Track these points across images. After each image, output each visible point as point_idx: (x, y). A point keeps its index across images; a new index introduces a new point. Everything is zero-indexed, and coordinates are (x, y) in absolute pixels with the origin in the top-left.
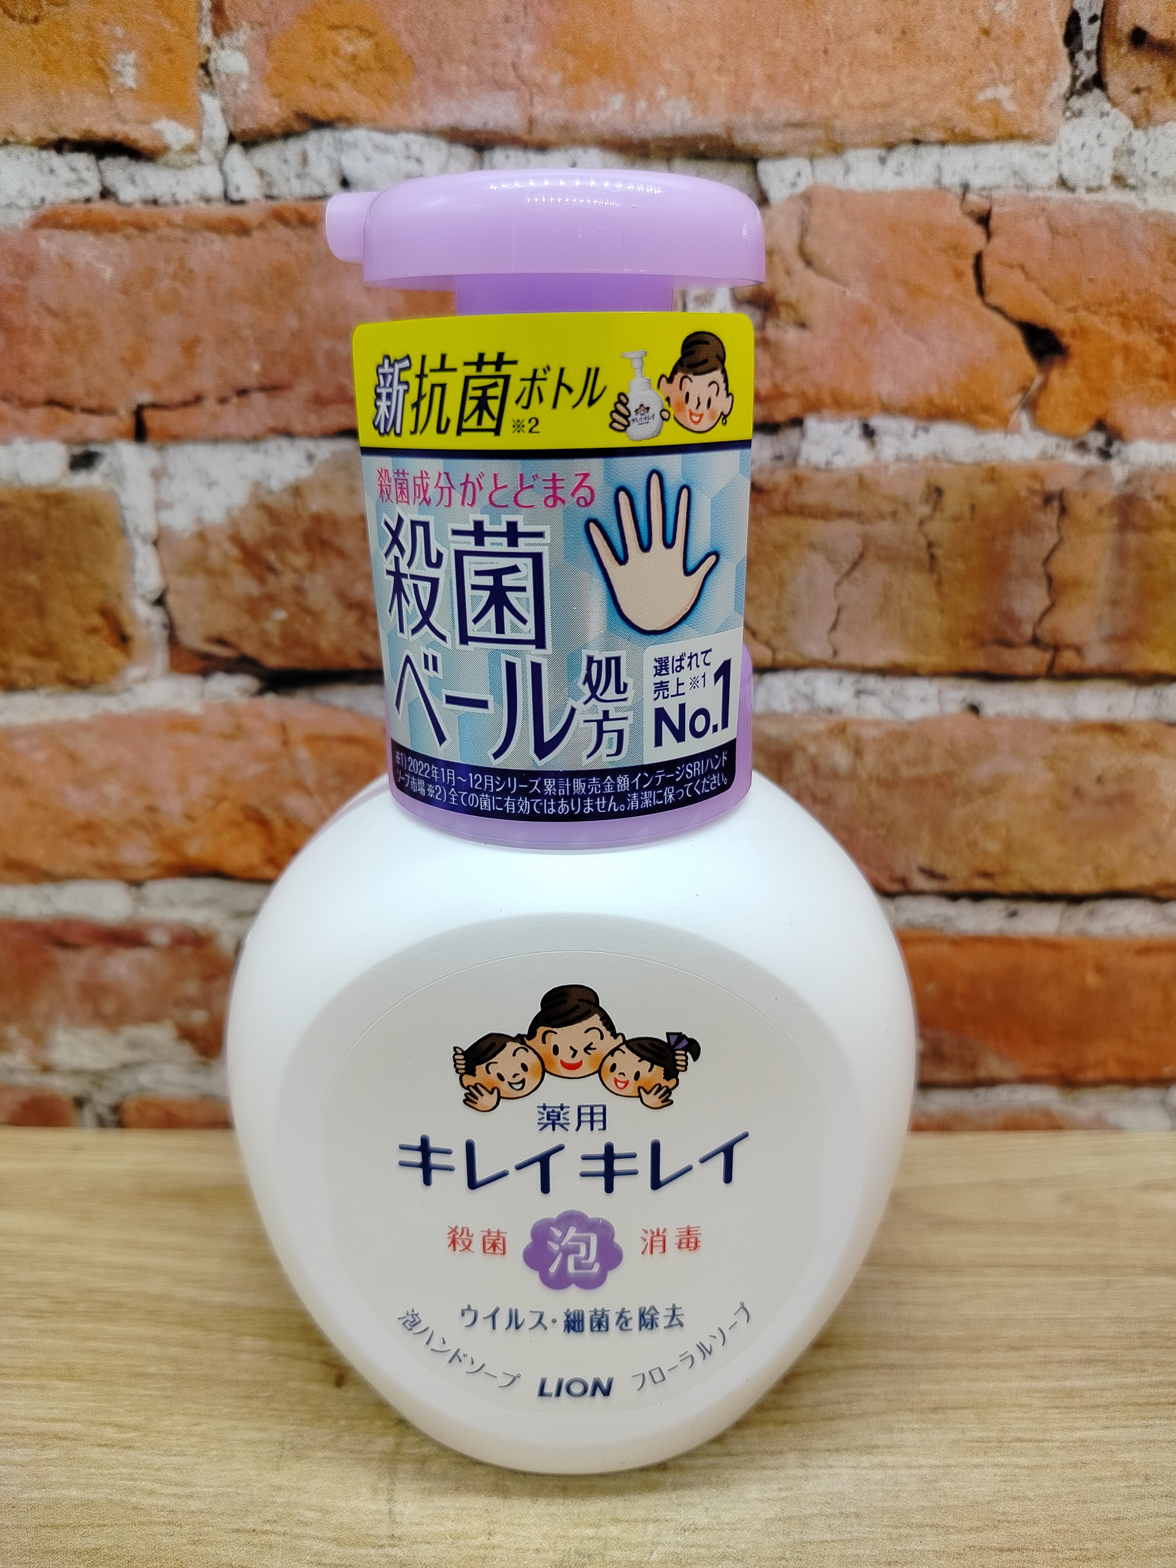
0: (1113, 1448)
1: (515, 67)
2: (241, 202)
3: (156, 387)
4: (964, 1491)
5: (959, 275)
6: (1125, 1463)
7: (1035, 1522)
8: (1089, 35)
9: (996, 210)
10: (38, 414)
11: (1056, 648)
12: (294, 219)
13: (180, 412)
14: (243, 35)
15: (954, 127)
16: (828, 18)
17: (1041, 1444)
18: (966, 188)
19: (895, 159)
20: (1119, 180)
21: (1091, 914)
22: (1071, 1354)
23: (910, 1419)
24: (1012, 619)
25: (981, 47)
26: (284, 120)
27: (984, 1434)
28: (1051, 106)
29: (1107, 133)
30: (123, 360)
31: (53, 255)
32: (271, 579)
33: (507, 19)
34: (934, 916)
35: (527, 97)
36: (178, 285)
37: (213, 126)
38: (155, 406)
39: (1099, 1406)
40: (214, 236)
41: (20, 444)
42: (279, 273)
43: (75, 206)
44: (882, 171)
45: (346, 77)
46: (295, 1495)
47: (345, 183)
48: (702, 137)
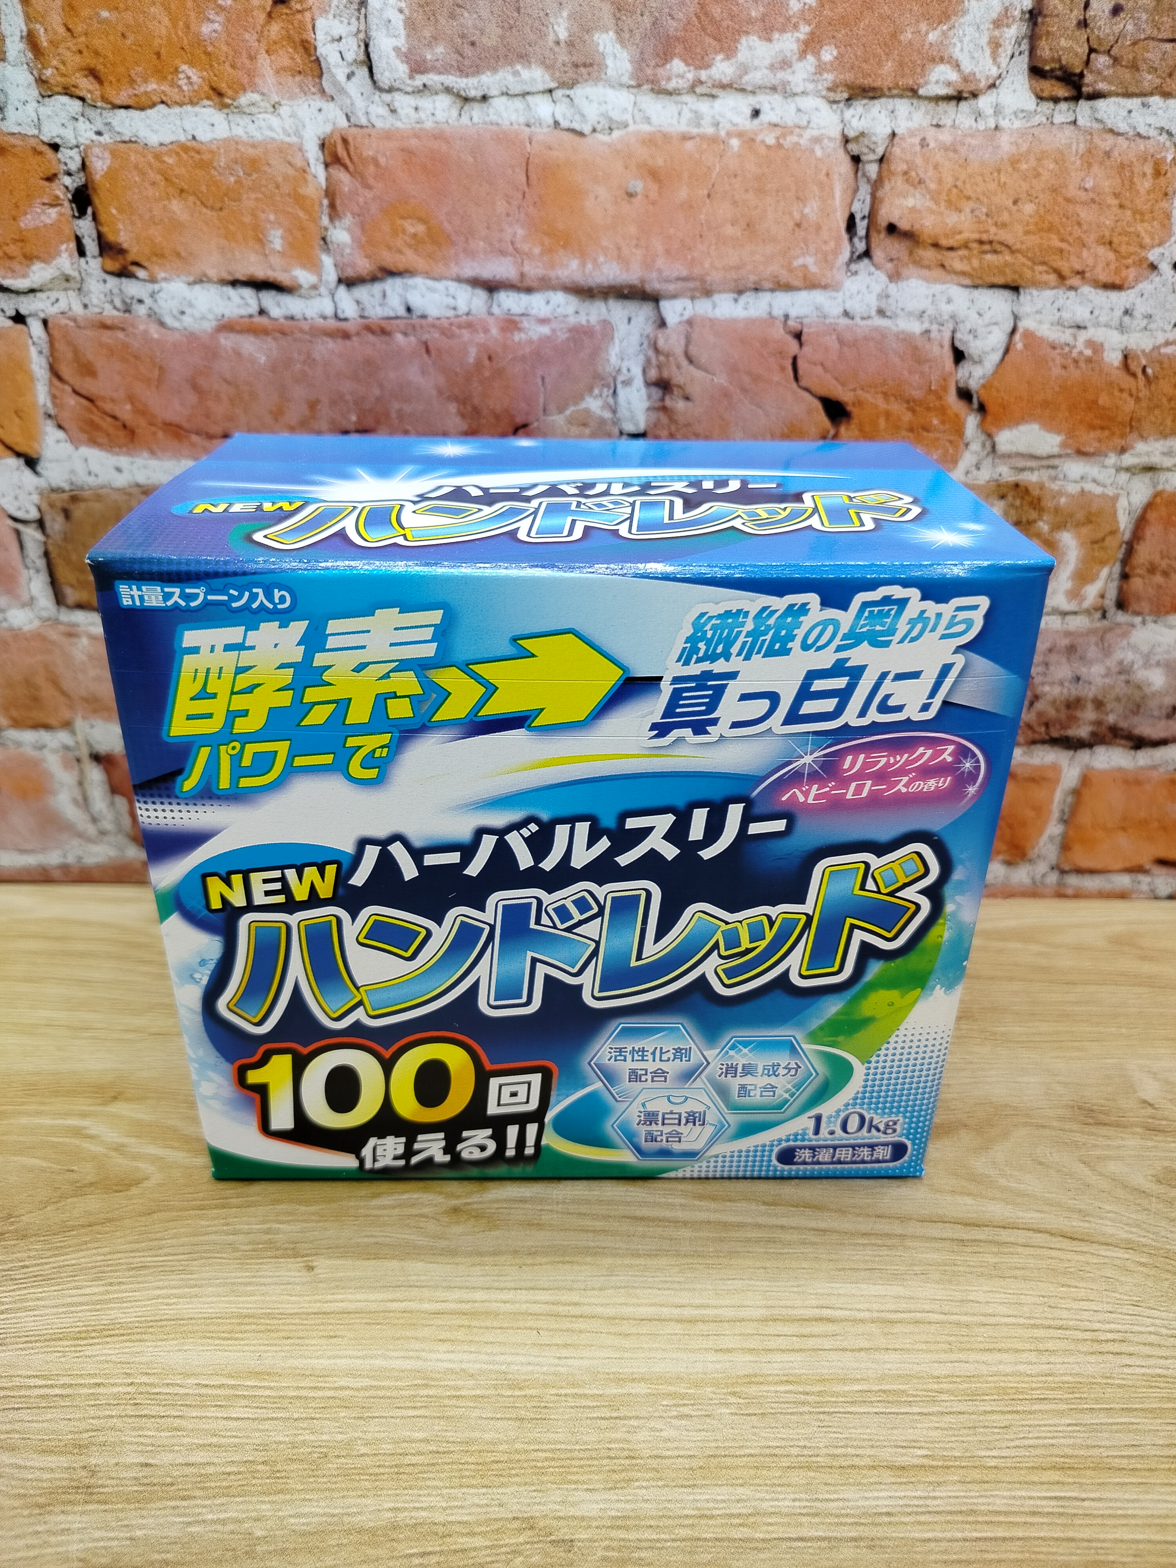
1: (512, 243)
2: (346, 320)
3: (291, 428)
5: (783, 369)
8: (861, 227)
9: (805, 330)
10: (218, 442)
12: (378, 330)
14: (348, 220)
15: (780, 280)
16: (702, 217)
18: (787, 317)
19: (743, 299)
20: (881, 312)
25: (795, 234)
26: (371, 271)
28: (838, 268)
29: (873, 285)
30: (271, 412)
31: (229, 348)
33: (508, 215)
35: (520, 261)
36: (306, 368)
37: (329, 274)
40: (329, 340)
42: (368, 362)
43: (242, 320)
44: (736, 307)
45: (410, 246)
47: (409, 310)
48: (626, 286)
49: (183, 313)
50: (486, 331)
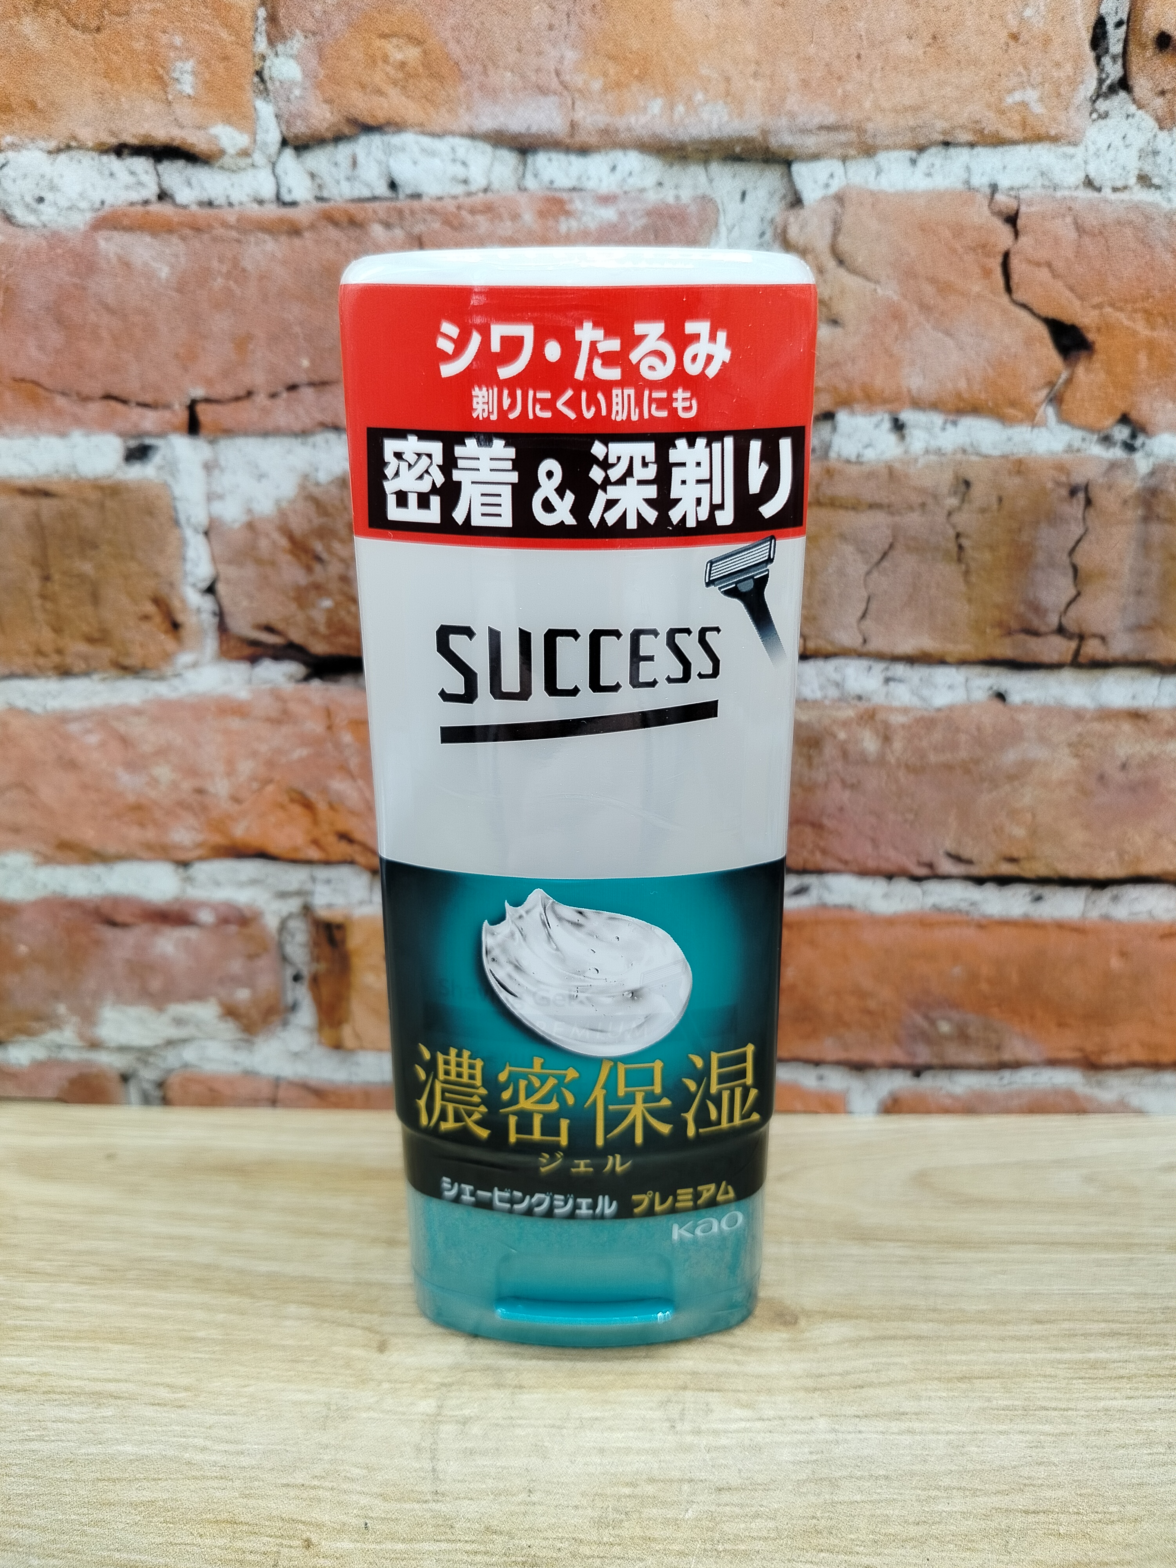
0: (1137, 1417)
1: (558, 74)
2: (293, 204)
3: (209, 382)
4: (990, 1456)
5: (987, 273)
6: (1148, 1432)
7: (1060, 1486)
8: (1115, 39)
9: (1023, 209)
10: (96, 408)
11: (1081, 638)
12: (344, 220)
13: (233, 405)
14: (297, 42)
15: (984, 129)
16: (861, 24)
17: (1065, 1412)
18: (994, 188)
19: (925, 160)
20: (1144, 180)
21: (1115, 899)
22: (1095, 1327)
23: (937, 1388)
24: (1037, 608)
25: (1010, 52)
26: (334, 125)
27: (1010, 1403)
28: (1078, 109)
29: (1132, 134)
30: (177, 356)
31: (111, 255)
32: (318, 568)
33: (551, 27)
34: (961, 900)
35: (570, 102)
36: (231, 283)
37: (267, 131)
38: (207, 400)
39: (1122, 1377)
40: (267, 237)
41: (77, 437)
42: (329, 272)
43: (133, 209)
44: (913, 172)
45: (395, 83)
46: (341, 1453)
47: (393, 186)
48: (739, 140)
49: (41, 200)
50: (515, 217)
